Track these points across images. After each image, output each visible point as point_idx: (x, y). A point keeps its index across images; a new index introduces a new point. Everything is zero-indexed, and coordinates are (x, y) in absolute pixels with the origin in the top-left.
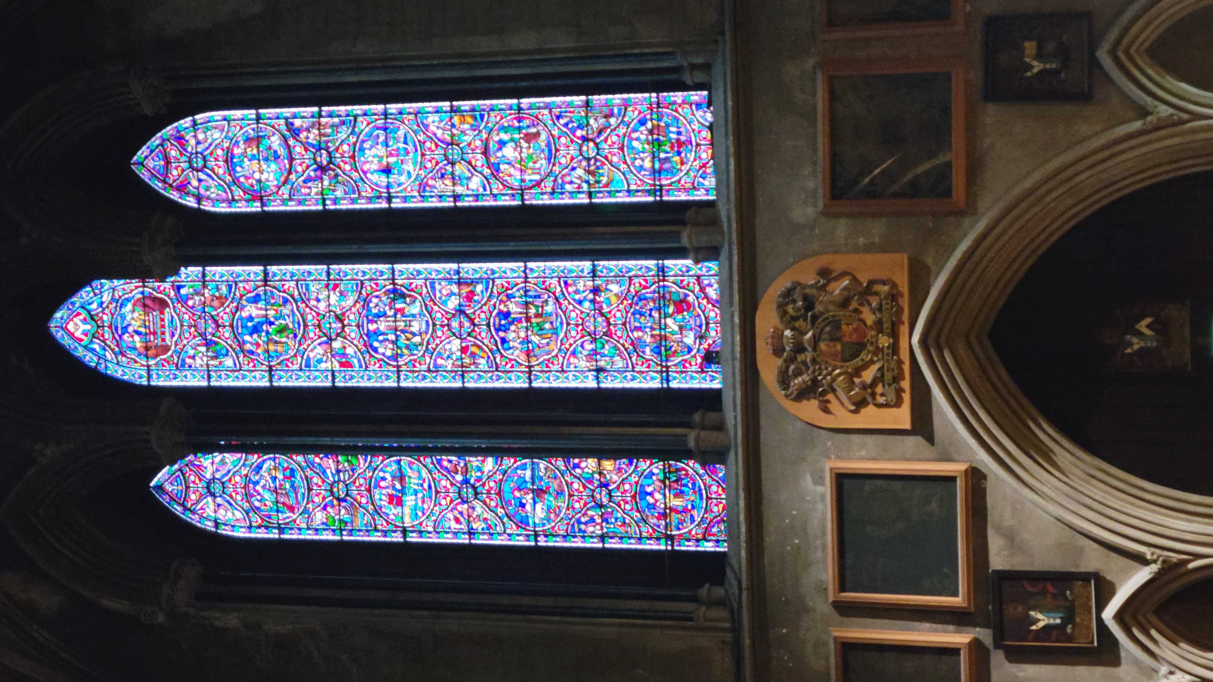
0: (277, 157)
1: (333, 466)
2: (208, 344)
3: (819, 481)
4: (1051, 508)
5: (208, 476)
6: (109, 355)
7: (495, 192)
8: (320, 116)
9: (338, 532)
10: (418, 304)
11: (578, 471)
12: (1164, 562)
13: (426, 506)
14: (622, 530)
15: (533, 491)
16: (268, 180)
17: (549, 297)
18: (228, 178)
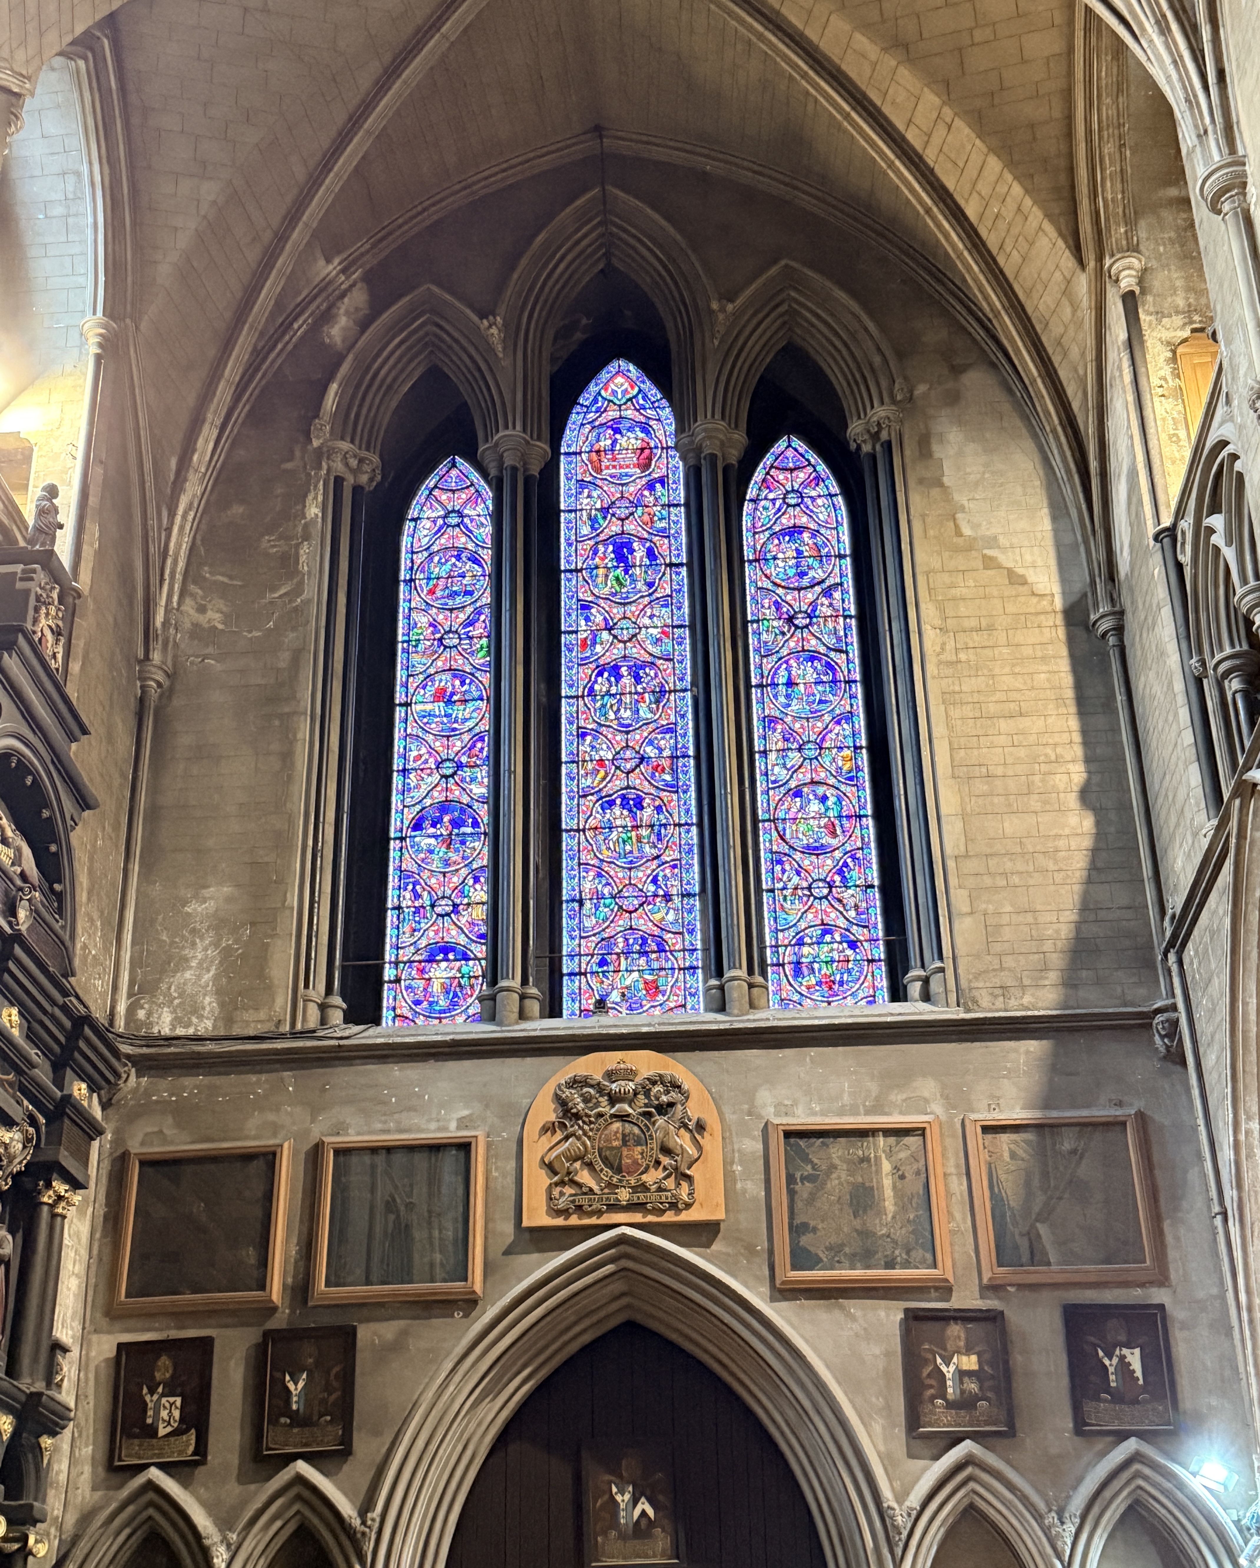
0: (802, 574)
1: (476, 633)
2: (605, 511)
3: (462, 1123)
4: (430, 1394)
5: (466, 512)
6: (591, 416)
7: (771, 792)
8: (845, 617)
9: (406, 638)
10: (650, 716)
11: (471, 882)
12: (364, 1534)
13: (433, 726)
14: (407, 929)
15: (451, 834)
16: (777, 566)
17: (659, 850)
18: (777, 528)
